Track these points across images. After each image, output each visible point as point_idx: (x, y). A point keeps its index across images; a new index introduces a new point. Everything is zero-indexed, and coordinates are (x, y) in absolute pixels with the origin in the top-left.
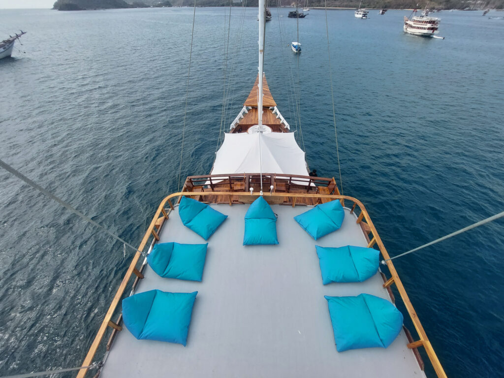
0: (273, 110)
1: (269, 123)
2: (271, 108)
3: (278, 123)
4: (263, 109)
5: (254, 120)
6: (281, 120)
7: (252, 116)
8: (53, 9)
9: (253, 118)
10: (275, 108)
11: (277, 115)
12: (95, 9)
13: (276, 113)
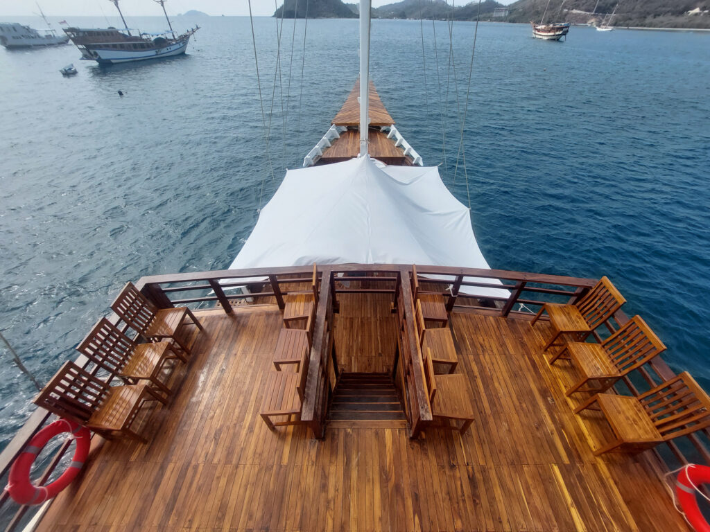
0: (387, 132)
1: (382, 156)
2: (383, 128)
3: (398, 155)
4: (369, 129)
5: (352, 149)
6: (405, 149)
7: (348, 143)
8: (273, 16)
9: (350, 146)
10: (393, 128)
11: (396, 140)
12: (314, 18)
13: (394, 139)
